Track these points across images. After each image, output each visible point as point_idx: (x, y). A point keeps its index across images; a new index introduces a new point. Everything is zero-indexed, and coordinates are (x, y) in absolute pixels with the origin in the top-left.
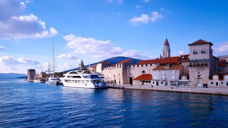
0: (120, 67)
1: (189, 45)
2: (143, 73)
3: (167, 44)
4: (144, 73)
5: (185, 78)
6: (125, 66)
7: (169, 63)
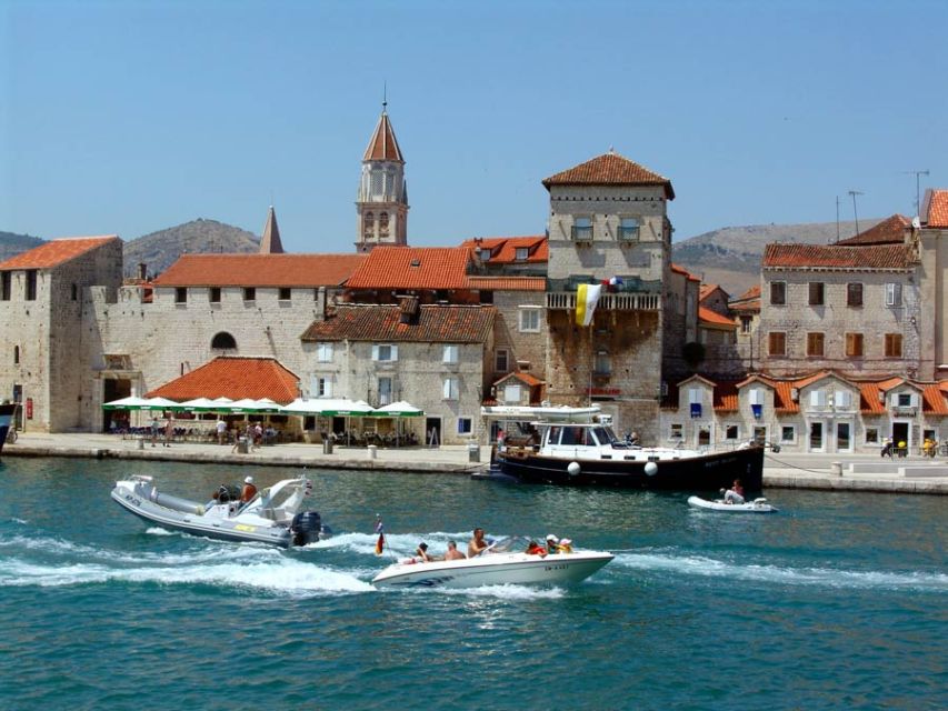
0: (31, 295)
1: (548, 185)
2: (220, 353)
3: (388, 157)
4: (229, 354)
5: (521, 394)
6: (74, 288)
7: (416, 290)
